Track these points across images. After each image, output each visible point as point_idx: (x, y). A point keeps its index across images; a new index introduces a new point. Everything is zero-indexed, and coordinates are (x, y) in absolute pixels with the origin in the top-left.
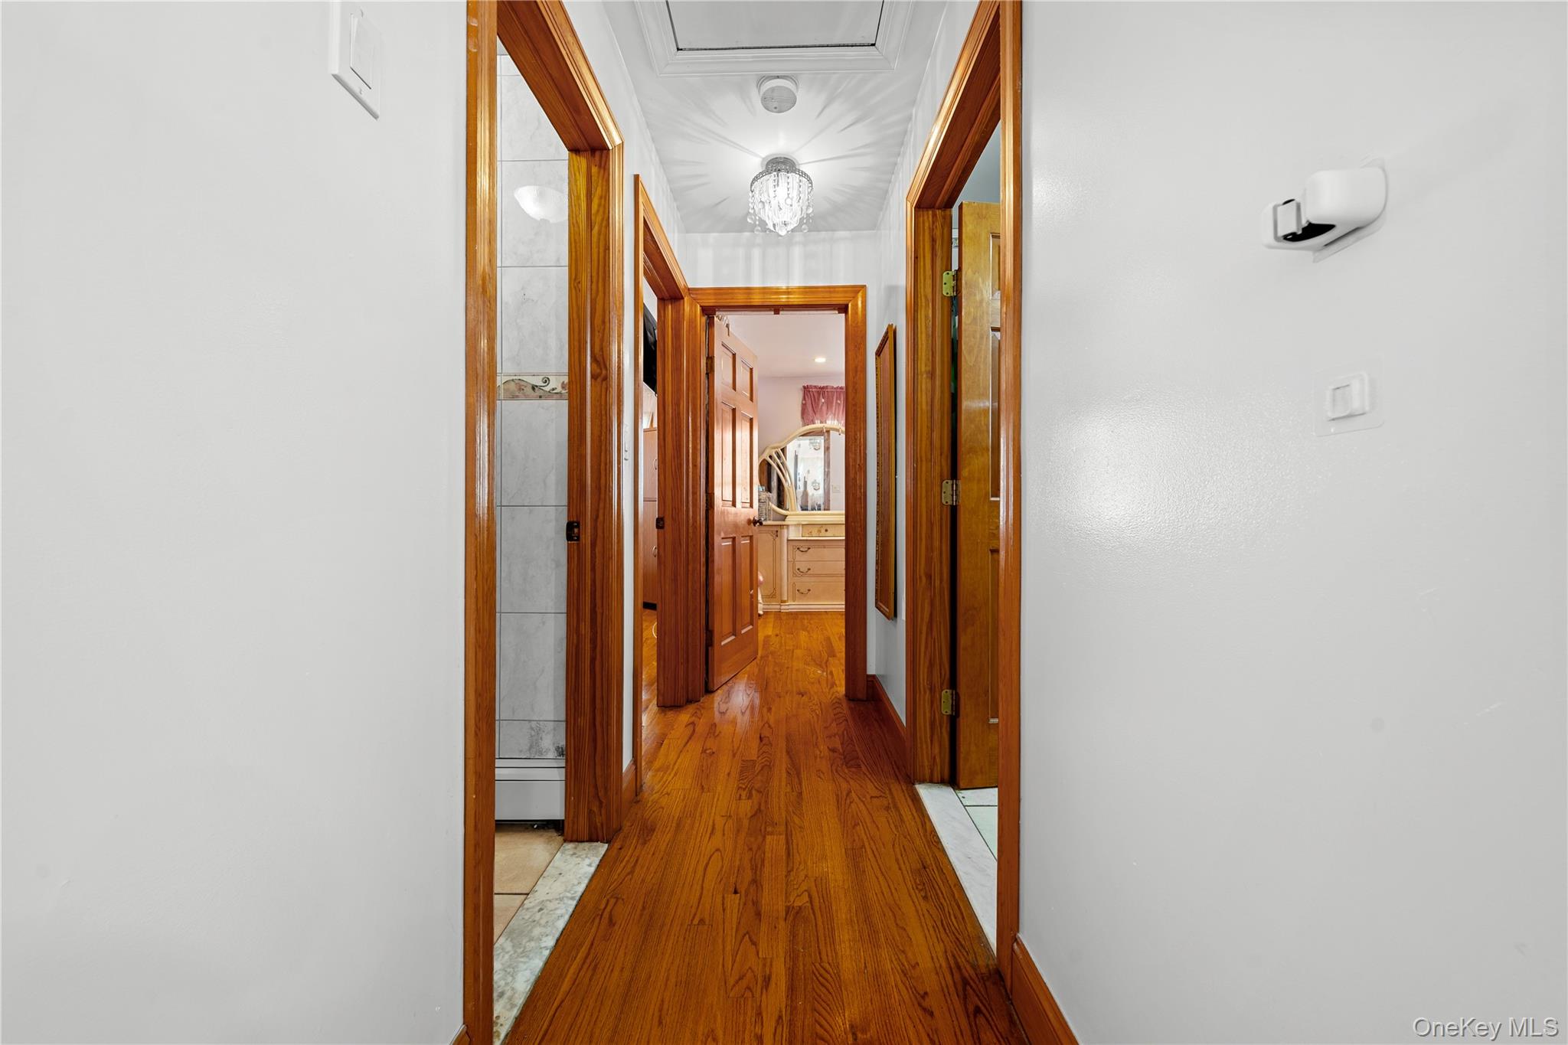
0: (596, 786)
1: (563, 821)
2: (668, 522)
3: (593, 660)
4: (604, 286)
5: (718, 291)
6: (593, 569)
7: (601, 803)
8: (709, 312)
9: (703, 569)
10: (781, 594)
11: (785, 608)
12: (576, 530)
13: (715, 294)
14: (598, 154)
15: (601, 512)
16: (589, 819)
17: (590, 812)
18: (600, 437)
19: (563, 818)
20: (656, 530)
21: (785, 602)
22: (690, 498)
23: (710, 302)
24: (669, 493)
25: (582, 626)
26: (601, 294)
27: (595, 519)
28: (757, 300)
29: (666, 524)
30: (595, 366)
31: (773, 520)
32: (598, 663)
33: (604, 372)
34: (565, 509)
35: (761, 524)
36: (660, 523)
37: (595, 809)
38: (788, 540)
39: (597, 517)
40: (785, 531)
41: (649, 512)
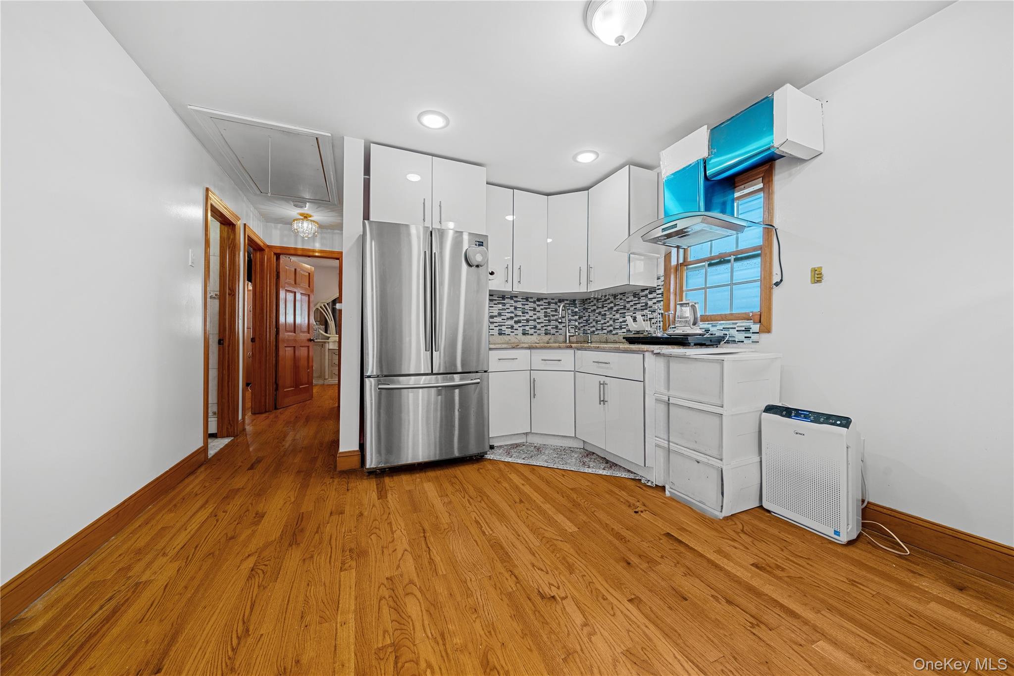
0: (229, 420)
1: (216, 433)
2: (257, 340)
3: (228, 382)
4: (233, 265)
5: (282, 248)
6: (229, 354)
7: (231, 425)
8: (278, 256)
9: (274, 359)
10: (324, 376)
11: (326, 382)
12: (222, 342)
13: (281, 249)
14: (231, 226)
15: (232, 336)
16: (227, 431)
17: (227, 428)
18: (232, 312)
19: (216, 432)
20: (251, 343)
21: (327, 379)
22: (268, 330)
23: (278, 251)
24: (257, 328)
25: (224, 371)
26: (232, 269)
27: (229, 338)
28: (300, 253)
29: (256, 340)
30: (229, 291)
31: (321, 339)
32: (230, 383)
33: (233, 293)
34: (218, 335)
35: (314, 341)
36: (253, 340)
37: (229, 428)
38: (329, 349)
39: (230, 337)
40: (327, 344)
41: (249, 334)
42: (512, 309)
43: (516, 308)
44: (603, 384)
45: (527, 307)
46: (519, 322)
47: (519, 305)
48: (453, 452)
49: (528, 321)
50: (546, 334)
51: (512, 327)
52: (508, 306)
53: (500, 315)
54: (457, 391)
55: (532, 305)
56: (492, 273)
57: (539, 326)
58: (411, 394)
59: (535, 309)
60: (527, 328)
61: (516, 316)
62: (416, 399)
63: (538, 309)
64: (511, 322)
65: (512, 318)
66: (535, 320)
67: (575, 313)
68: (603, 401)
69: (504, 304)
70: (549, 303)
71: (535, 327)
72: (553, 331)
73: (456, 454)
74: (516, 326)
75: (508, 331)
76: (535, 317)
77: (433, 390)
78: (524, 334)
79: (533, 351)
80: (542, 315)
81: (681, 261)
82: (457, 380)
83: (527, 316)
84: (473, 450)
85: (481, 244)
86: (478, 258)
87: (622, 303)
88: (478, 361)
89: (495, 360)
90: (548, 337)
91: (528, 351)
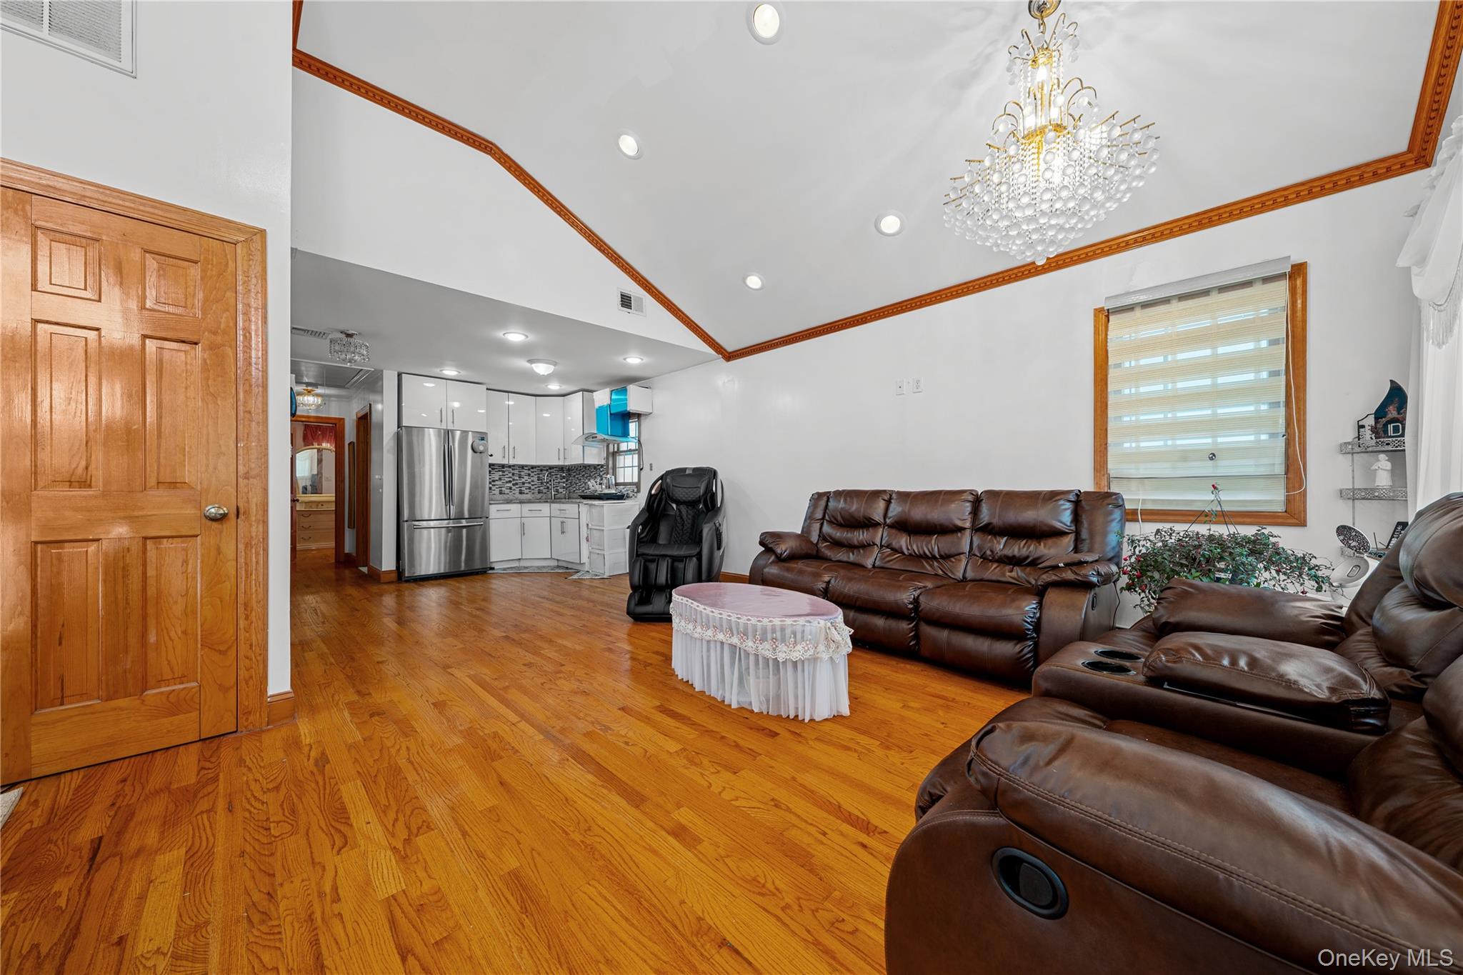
42: (510, 475)
43: (513, 474)
44: (562, 522)
45: (522, 473)
46: (517, 484)
47: (516, 472)
48: (460, 567)
49: (523, 483)
50: (539, 493)
51: (511, 488)
52: (506, 473)
53: (500, 479)
54: (464, 531)
55: (526, 471)
56: (491, 455)
57: (533, 487)
58: (425, 532)
59: (529, 475)
60: (523, 489)
61: (514, 480)
62: (430, 533)
63: (532, 474)
64: (510, 485)
65: (510, 482)
66: (529, 483)
67: (564, 477)
68: (563, 532)
69: (504, 472)
70: (541, 470)
71: (530, 488)
72: (544, 491)
73: (463, 568)
74: (514, 488)
75: (507, 491)
76: (529, 480)
77: (443, 530)
78: (520, 493)
79: (523, 505)
80: (535, 479)
81: (616, 450)
82: (464, 523)
83: (523, 480)
84: (477, 565)
85: (483, 439)
86: (481, 448)
87: (588, 472)
88: (482, 511)
89: (494, 511)
90: (541, 495)
91: (519, 505)
